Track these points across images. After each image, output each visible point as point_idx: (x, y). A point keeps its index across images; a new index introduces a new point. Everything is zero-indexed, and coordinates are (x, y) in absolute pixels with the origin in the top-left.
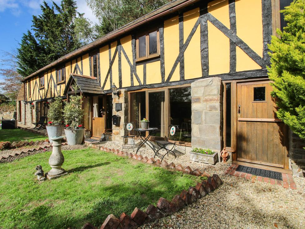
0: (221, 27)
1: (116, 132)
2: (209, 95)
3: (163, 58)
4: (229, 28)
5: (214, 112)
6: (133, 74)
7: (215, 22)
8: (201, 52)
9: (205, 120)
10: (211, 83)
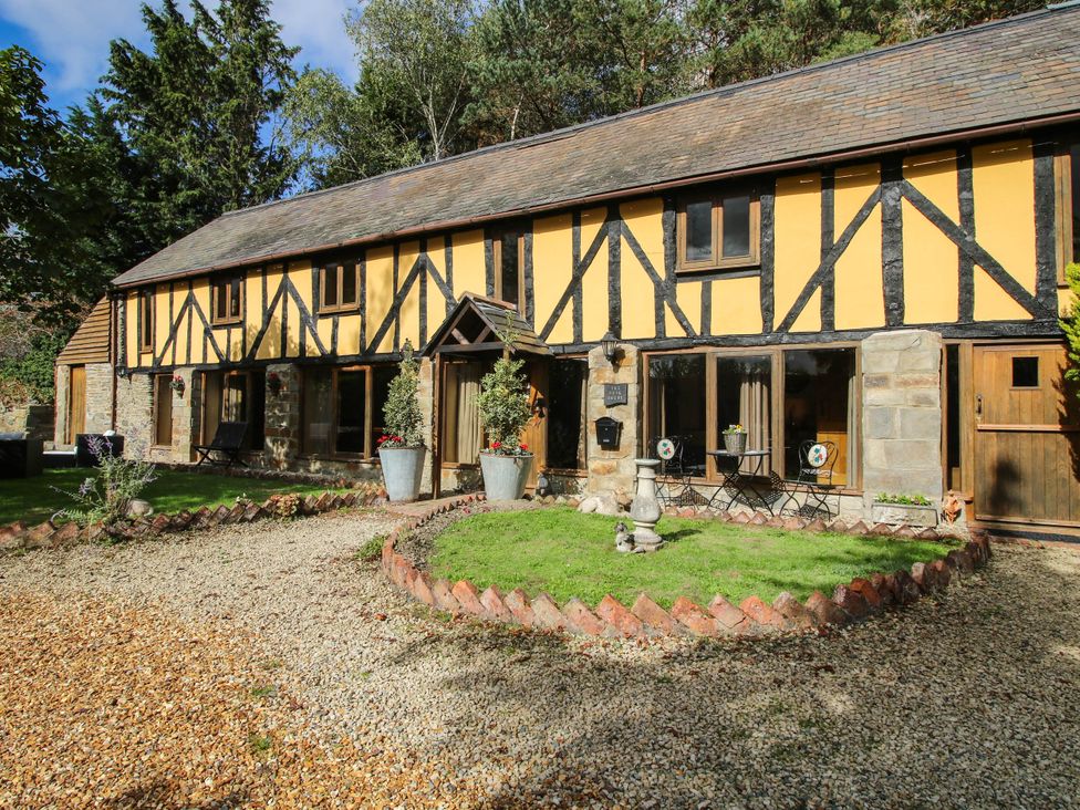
0: (939, 219)
1: (604, 467)
2: (912, 371)
3: (771, 272)
4: (957, 223)
5: (925, 409)
6: (663, 305)
7: (923, 205)
8: (883, 267)
9: (902, 429)
10: (918, 342)
